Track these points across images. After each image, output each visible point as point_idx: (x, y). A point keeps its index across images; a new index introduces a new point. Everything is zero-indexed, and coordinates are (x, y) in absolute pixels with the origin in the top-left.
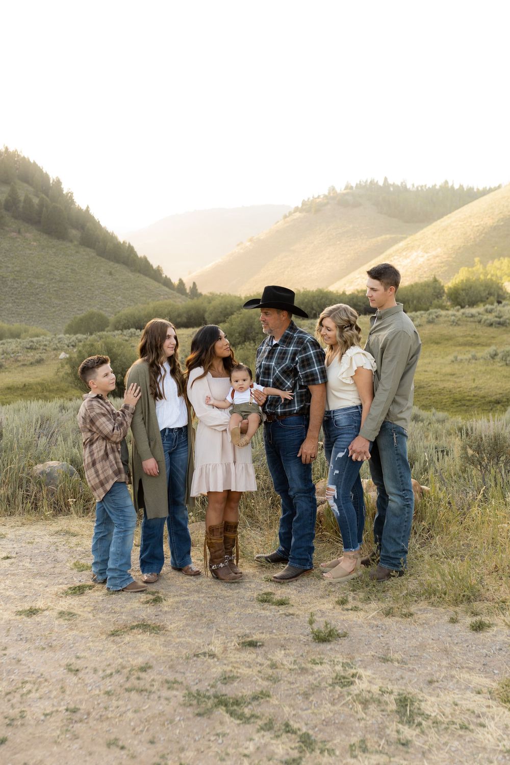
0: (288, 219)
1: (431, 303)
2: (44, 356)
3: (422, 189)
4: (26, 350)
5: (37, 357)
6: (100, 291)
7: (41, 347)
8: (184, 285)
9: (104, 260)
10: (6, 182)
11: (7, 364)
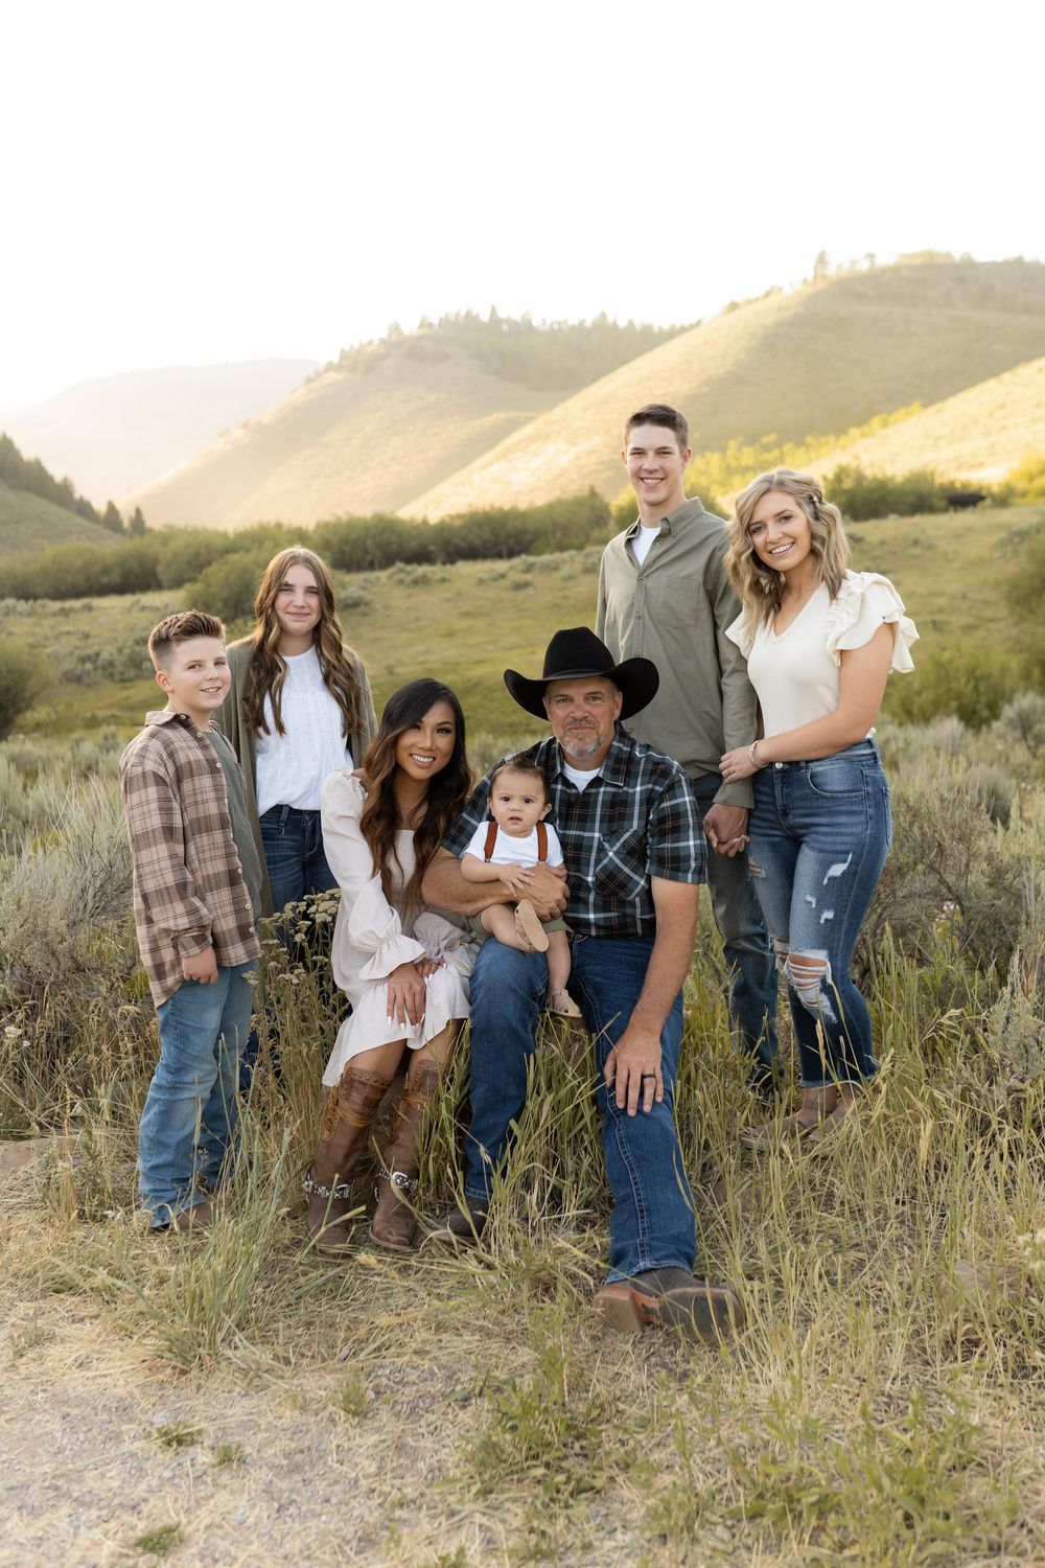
0: (315, 385)
1: (588, 536)
3: (560, 329)
8: (118, 514)
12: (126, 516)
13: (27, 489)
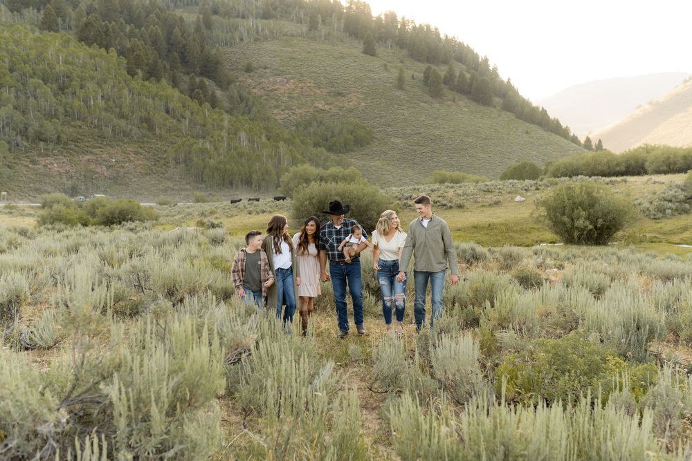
0: (688, 83)
2: (501, 198)
4: (483, 192)
5: (495, 199)
6: (518, 147)
7: (497, 191)
8: (590, 142)
9: (521, 121)
10: (445, 62)
11: (468, 205)
12: (594, 143)
13: (551, 131)
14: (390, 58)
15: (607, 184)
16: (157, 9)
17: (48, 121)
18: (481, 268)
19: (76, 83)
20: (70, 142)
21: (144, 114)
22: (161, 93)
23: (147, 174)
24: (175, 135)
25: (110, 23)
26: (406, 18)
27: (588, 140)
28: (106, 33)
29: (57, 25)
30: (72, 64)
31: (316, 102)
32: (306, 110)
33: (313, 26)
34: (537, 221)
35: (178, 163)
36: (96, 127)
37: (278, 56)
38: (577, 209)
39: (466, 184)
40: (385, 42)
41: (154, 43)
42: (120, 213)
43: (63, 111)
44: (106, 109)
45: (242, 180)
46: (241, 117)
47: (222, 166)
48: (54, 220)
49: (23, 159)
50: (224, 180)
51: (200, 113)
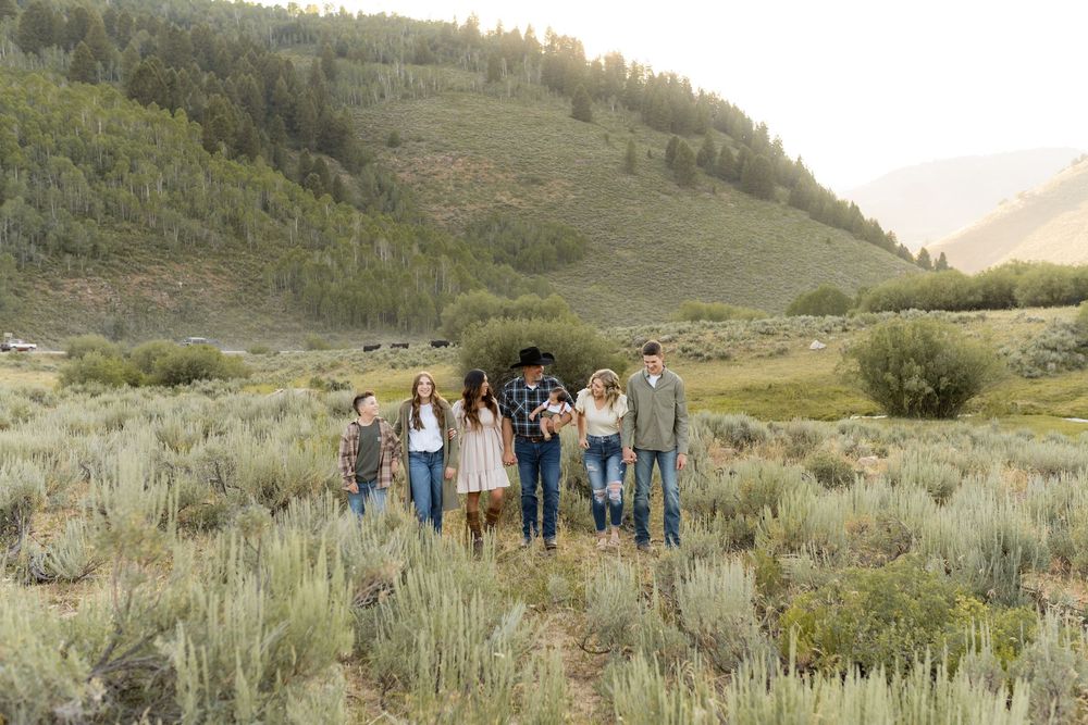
0: (1080, 166)
2: (788, 345)
4: (759, 335)
5: (778, 345)
6: (815, 264)
7: (782, 333)
8: (928, 256)
9: (819, 224)
10: (700, 132)
11: (735, 354)
12: (934, 258)
13: (866, 239)
14: (613, 125)
15: (955, 322)
16: (252, 49)
17: (78, 222)
18: (757, 454)
19: (123, 163)
20: (112, 255)
21: (229, 211)
22: (256, 179)
23: (232, 305)
24: (277, 244)
25: (178, 70)
26: (639, 64)
27: (924, 254)
28: (172, 85)
29: (95, 72)
30: (117, 133)
31: (498, 194)
32: (483, 206)
33: (494, 76)
34: (845, 381)
35: (280, 287)
36: (154, 231)
37: (439, 121)
38: (908, 361)
39: (733, 322)
40: (606, 101)
41: (246, 101)
42: (190, 366)
43: (103, 207)
44: (169, 204)
45: (381, 315)
46: (381, 217)
47: (350, 293)
48: (85, 377)
49: (39, 281)
50: (353, 314)
51: (317, 210)
